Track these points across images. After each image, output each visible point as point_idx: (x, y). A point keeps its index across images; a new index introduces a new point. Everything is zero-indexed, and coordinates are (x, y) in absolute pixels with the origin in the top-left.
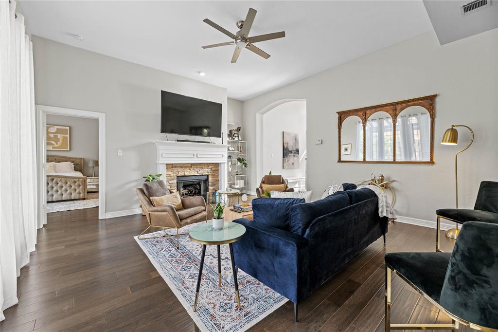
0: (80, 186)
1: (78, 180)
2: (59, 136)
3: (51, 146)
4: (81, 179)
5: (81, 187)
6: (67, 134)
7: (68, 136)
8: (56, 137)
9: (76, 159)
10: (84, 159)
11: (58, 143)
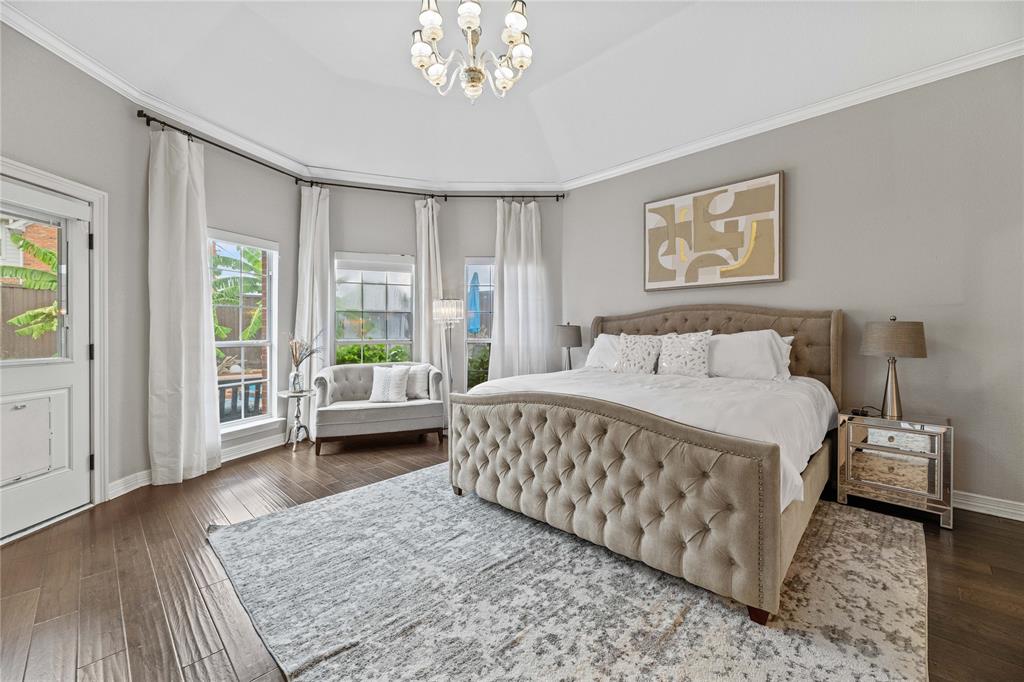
0: (729, 508)
1: (720, 465)
2: (743, 222)
3: (719, 269)
4: (737, 461)
5: (736, 519)
6: (772, 209)
7: (774, 215)
8: (732, 227)
9: (806, 315)
10: (843, 317)
11: (740, 251)
